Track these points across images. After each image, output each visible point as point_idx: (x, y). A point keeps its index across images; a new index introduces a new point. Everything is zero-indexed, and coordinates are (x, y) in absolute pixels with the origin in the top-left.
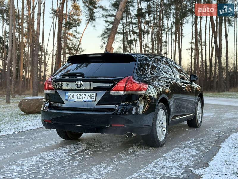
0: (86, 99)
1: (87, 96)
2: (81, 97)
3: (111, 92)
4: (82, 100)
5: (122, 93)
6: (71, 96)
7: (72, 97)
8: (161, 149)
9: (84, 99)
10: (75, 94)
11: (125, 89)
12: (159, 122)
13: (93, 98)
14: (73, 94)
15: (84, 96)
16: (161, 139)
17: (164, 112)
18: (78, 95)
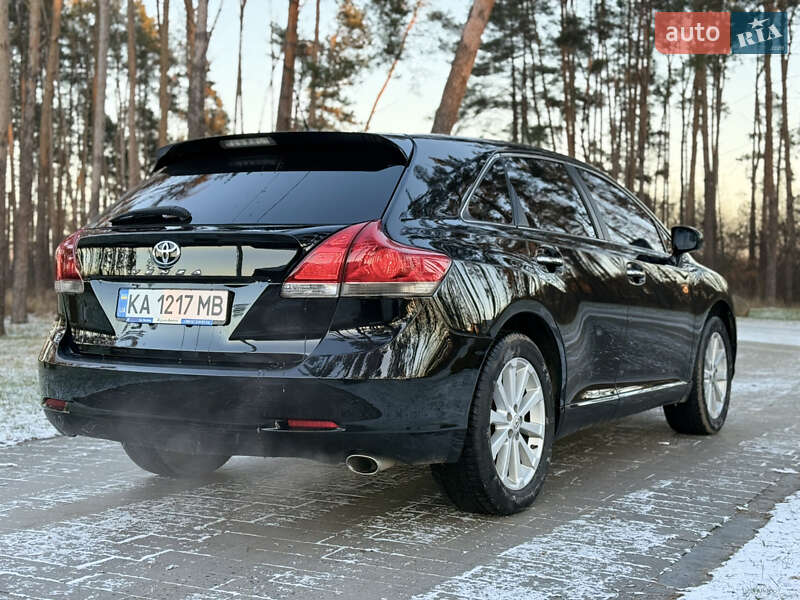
0: (192, 315)
1: (196, 300)
2: (175, 307)
3: (288, 286)
4: (176, 318)
5: (331, 290)
6: (138, 304)
7: (143, 308)
8: (511, 522)
9: (184, 317)
10: (154, 294)
11: (343, 274)
12: (509, 414)
13: (217, 310)
14: (146, 296)
15: (186, 301)
16: (518, 481)
17: (533, 370)
18: (163, 296)
